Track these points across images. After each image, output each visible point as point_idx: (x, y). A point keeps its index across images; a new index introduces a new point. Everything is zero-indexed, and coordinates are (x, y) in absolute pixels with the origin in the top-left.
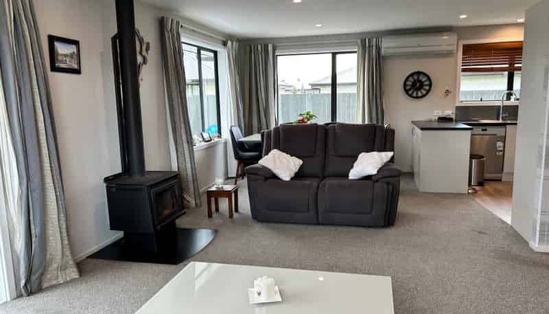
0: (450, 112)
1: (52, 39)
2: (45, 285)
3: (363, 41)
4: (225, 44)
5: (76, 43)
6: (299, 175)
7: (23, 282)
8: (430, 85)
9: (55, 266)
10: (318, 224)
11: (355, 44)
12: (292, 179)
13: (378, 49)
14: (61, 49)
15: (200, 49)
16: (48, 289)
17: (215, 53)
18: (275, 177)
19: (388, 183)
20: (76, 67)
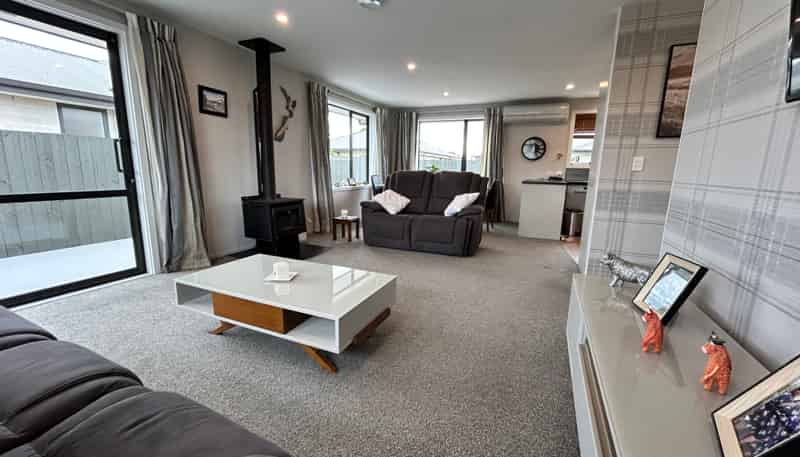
0: (560, 173)
1: (201, 89)
2: (183, 267)
3: (490, 110)
4: (374, 110)
5: (224, 94)
6: (404, 211)
7: (165, 263)
8: (545, 149)
9: (192, 255)
10: (411, 249)
11: (481, 112)
12: (398, 213)
13: (501, 117)
14: (210, 97)
15: (351, 112)
16: (185, 270)
17: (368, 118)
18: (383, 210)
19: (468, 220)
20: (223, 111)
